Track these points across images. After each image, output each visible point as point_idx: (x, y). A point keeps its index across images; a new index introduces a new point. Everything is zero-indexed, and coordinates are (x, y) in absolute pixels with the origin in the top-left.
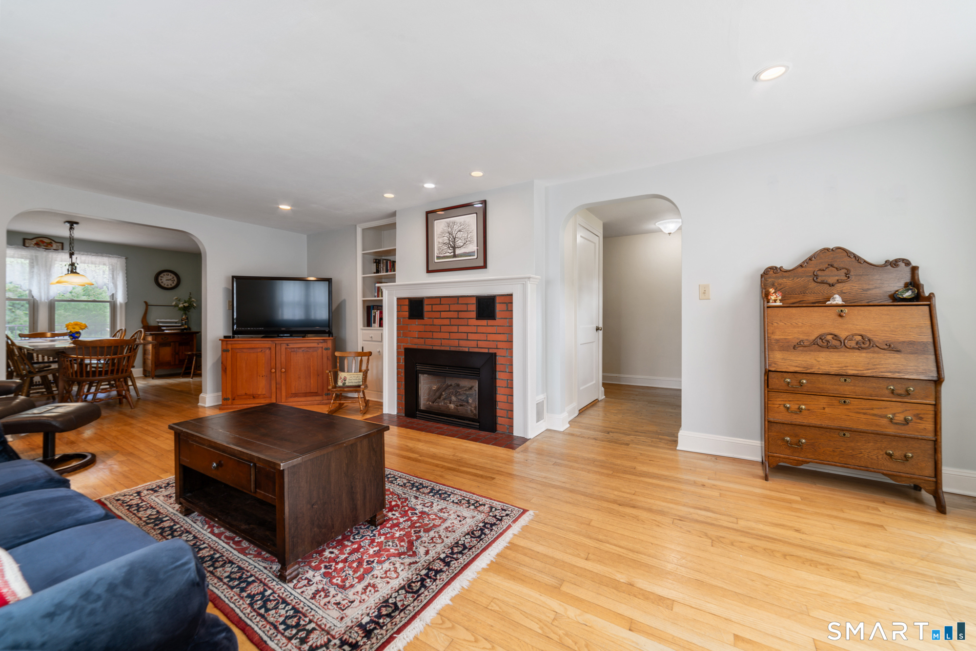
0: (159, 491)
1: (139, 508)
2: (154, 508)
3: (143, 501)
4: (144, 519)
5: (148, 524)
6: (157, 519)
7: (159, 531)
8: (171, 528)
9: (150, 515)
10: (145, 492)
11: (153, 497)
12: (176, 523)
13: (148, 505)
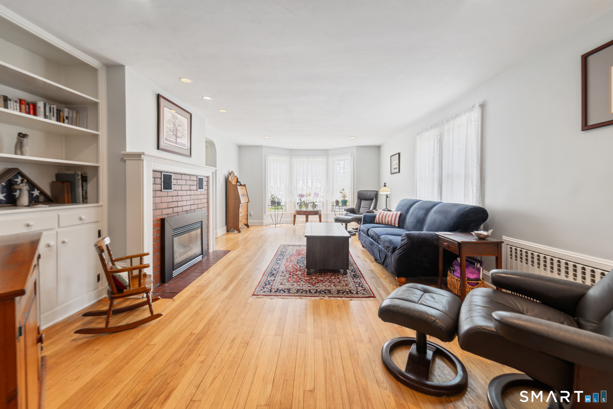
0: (349, 290)
1: (359, 284)
2: (354, 281)
3: (357, 287)
4: (358, 278)
5: (358, 276)
6: (355, 277)
7: (356, 272)
8: (352, 272)
9: (356, 279)
10: (354, 293)
11: (352, 288)
12: (350, 272)
13: (355, 284)
